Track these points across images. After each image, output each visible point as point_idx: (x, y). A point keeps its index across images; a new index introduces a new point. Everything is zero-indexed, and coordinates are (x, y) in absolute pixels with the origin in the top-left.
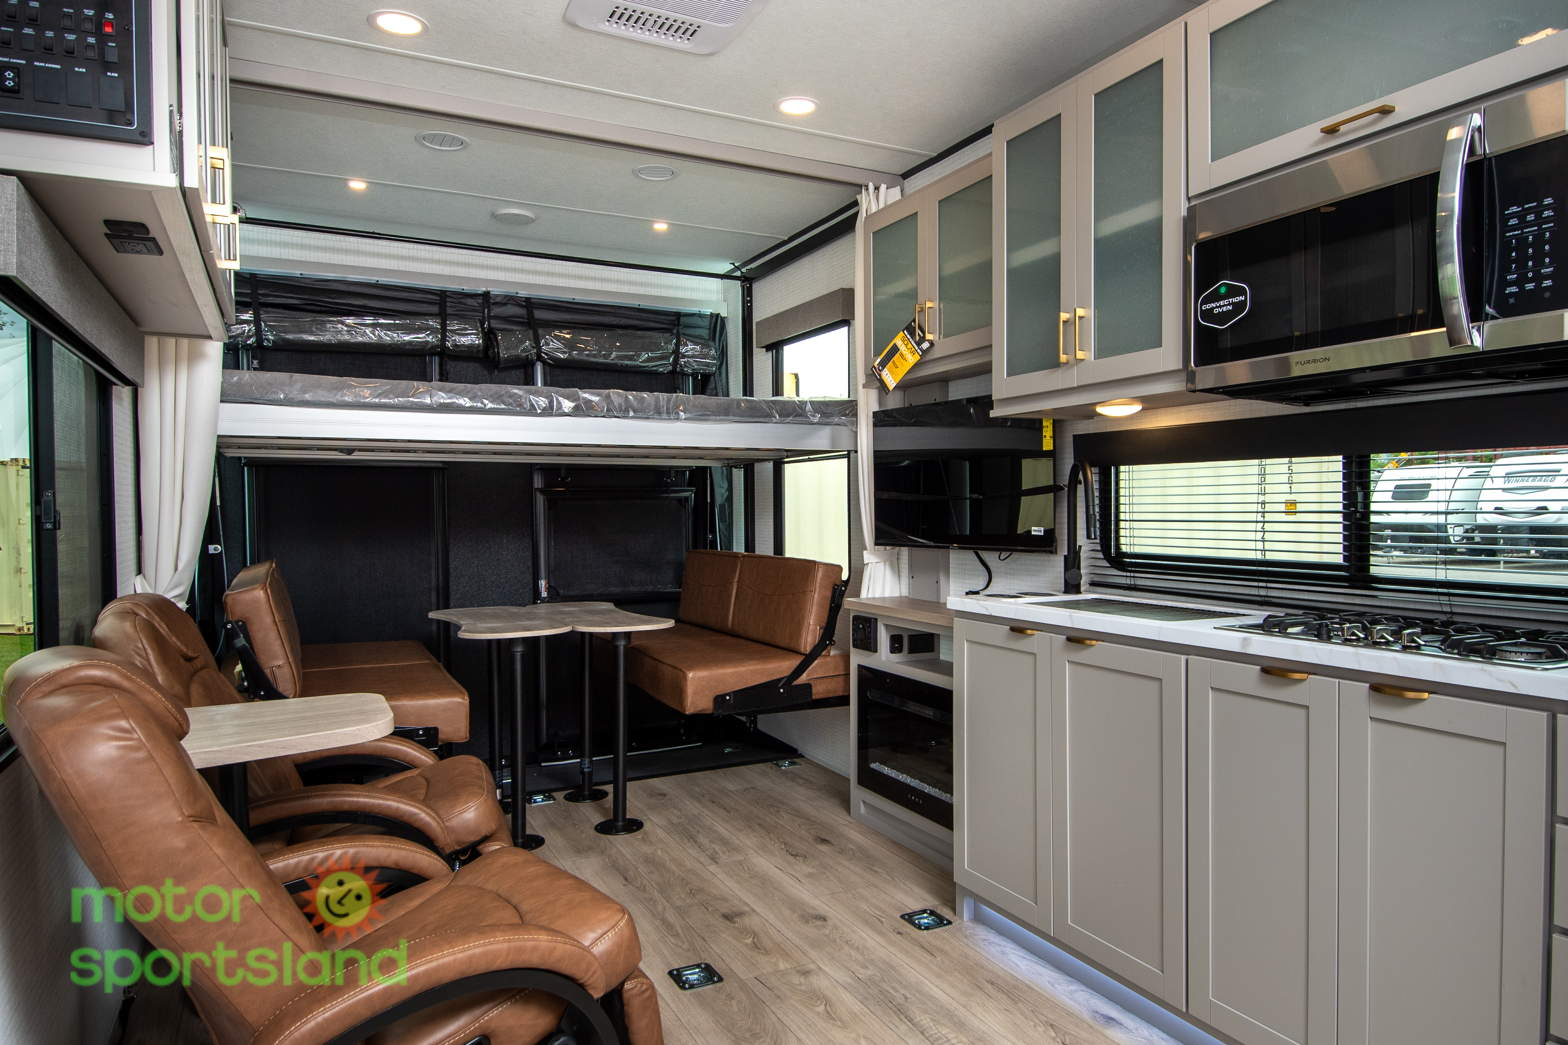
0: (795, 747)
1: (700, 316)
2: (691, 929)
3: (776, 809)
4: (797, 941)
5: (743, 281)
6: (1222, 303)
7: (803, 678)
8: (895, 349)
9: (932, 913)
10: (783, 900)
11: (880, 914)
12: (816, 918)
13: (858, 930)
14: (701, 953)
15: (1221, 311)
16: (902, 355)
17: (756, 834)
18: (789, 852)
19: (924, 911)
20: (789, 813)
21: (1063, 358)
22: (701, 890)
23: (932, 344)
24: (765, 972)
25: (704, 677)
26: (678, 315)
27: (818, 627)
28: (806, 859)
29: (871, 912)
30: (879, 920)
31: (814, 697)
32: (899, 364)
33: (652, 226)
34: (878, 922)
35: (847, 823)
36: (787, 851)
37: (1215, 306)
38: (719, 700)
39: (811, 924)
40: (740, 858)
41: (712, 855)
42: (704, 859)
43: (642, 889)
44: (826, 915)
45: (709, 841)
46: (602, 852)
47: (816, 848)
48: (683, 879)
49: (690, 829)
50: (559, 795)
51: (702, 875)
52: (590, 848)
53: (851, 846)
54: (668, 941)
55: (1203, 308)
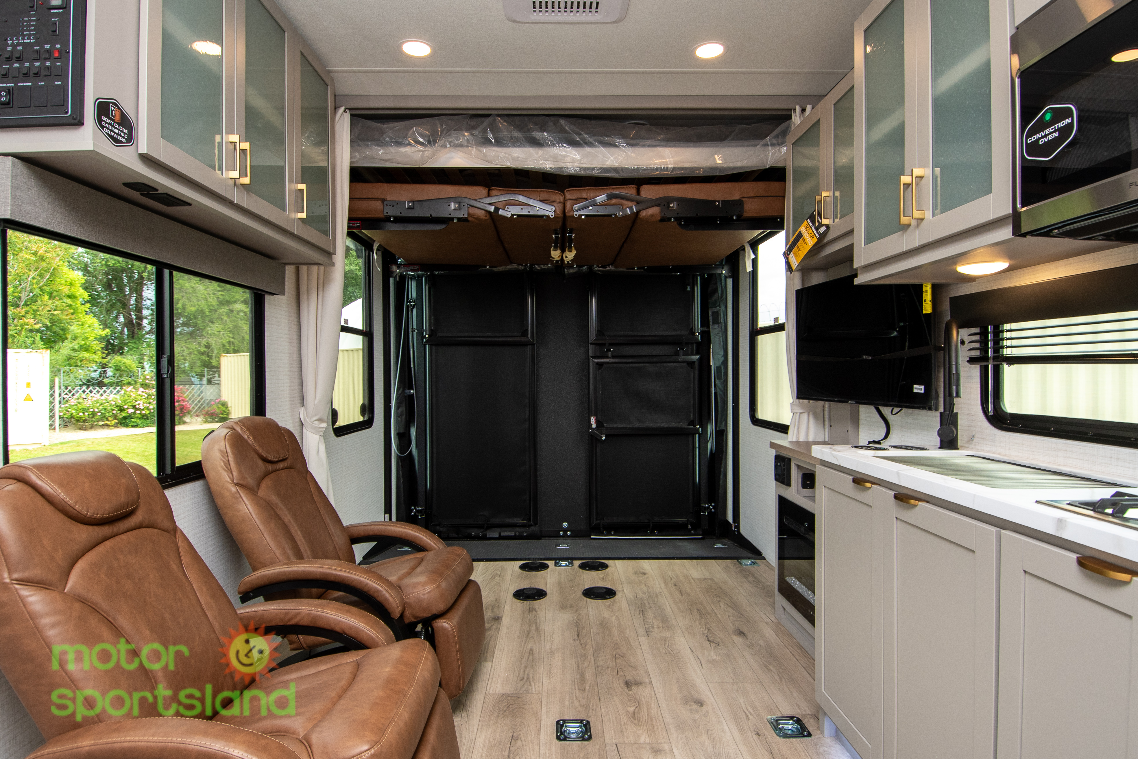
0: (761, 550)
2: (596, 687)
3: (719, 599)
4: (668, 719)
6: (1047, 131)
8: (800, 235)
9: (799, 721)
10: (678, 679)
11: (751, 711)
12: (695, 702)
13: (724, 721)
14: (591, 711)
16: (804, 240)
17: (691, 617)
18: (708, 638)
19: (791, 718)
20: (727, 604)
21: (903, 220)
22: (623, 656)
23: (828, 227)
24: (626, 741)
28: (718, 647)
29: (744, 707)
30: (747, 715)
32: (801, 248)
34: (745, 719)
35: (769, 621)
36: (707, 636)
37: (1040, 136)
39: (688, 706)
40: (668, 635)
41: (649, 628)
42: (641, 631)
43: (584, 646)
44: (705, 702)
45: (654, 616)
46: (576, 611)
47: (732, 638)
48: (617, 644)
49: (647, 604)
50: (577, 563)
51: (632, 643)
52: (571, 606)
53: (762, 643)
54: (574, 694)
55: (1029, 142)
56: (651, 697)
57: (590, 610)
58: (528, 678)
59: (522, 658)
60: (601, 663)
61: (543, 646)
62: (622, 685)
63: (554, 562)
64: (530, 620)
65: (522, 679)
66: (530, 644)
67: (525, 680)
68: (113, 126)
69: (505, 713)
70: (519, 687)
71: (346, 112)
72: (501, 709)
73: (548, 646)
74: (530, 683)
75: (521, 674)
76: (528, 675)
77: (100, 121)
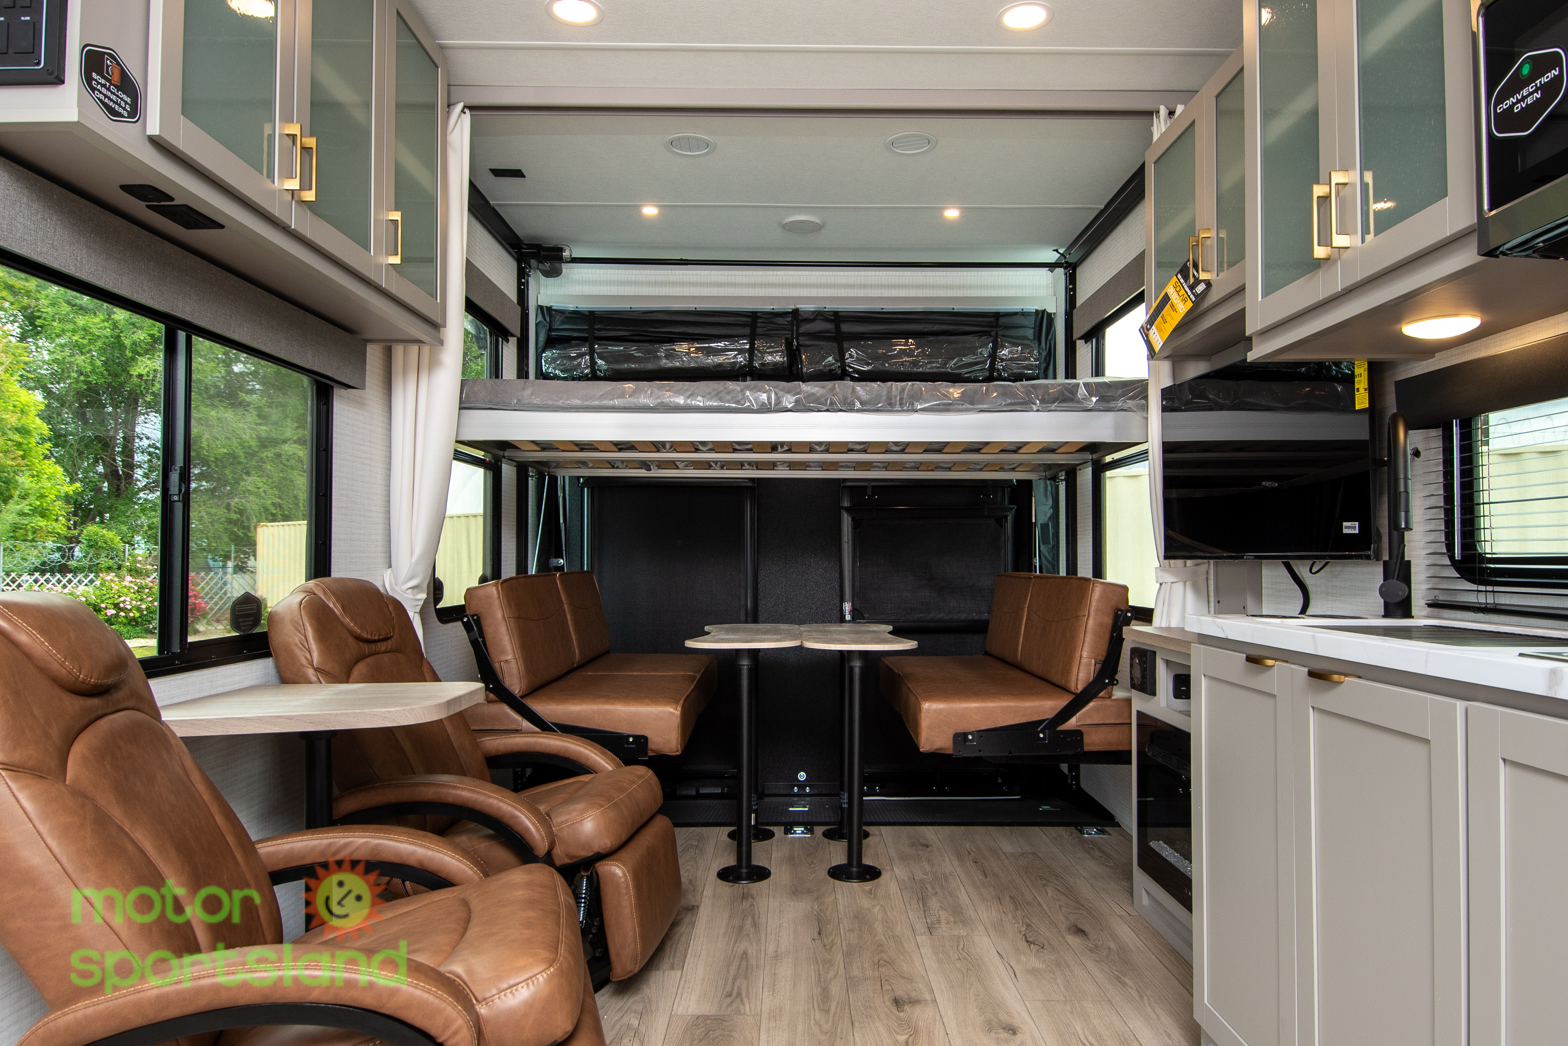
0: (1113, 813)
1: (1024, 314)
2: (847, 1007)
3: (1044, 882)
5: (1065, 268)
6: (1525, 92)
7: (1072, 723)
8: (1166, 298)
10: (978, 996)
12: (1004, 1028)
14: (838, 1040)
15: (1524, 106)
16: (1172, 306)
17: (1001, 907)
18: (1026, 938)
20: (1058, 890)
21: (1320, 252)
22: (890, 963)
23: (1208, 284)
25: (941, 710)
26: (997, 315)
27: (1093, 661)
28: (1041, 950)
29: (1082, 1036)
31: (1086, 749)
32: (1167, 318)
33: (942, 214)
35: (1124, 914)
36: (1024, 935)
37: (1514, 101)
38: (960, 738)
39: (993, 1035)
40: (963, 933)
41: (933, 923)
42: (920, 926)
43: (829, 948)
44: (1020, 1028)
45: (941, 907)
46: (818, 898)
47: (1064, 938)
48: (881, 945)
49: (929, 889)
50: (819, 830)
51: (905, 945)
52: (809, 891)
53: (1112, 945)
54: (812, 1017)
55: (1498, 111)
56: (935, 1021)
57: (839, 897)
58: (739, 994)
59: (729, 965)
60: (856, 972)
61: (763, 948)
62: (888, 1003)
63: (783, 828)
64: (743, 911)
65: (729, 995)
66: (743, 946)
67: (734, 995)
68: (108, 89)
69: (702, 1043)
70: (724, 1005)
71: (465, 113)
72: (696, 1037)
73: (771, 949)
74: (742, 1001)
75: (728, 988)
76: (739, 989)
77: (89, 80)
